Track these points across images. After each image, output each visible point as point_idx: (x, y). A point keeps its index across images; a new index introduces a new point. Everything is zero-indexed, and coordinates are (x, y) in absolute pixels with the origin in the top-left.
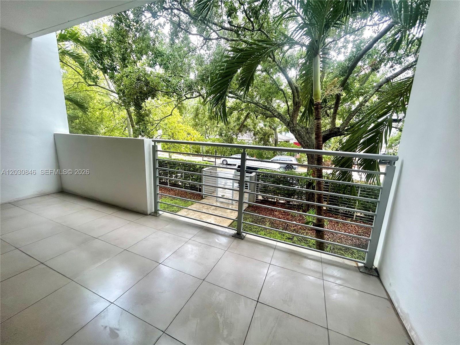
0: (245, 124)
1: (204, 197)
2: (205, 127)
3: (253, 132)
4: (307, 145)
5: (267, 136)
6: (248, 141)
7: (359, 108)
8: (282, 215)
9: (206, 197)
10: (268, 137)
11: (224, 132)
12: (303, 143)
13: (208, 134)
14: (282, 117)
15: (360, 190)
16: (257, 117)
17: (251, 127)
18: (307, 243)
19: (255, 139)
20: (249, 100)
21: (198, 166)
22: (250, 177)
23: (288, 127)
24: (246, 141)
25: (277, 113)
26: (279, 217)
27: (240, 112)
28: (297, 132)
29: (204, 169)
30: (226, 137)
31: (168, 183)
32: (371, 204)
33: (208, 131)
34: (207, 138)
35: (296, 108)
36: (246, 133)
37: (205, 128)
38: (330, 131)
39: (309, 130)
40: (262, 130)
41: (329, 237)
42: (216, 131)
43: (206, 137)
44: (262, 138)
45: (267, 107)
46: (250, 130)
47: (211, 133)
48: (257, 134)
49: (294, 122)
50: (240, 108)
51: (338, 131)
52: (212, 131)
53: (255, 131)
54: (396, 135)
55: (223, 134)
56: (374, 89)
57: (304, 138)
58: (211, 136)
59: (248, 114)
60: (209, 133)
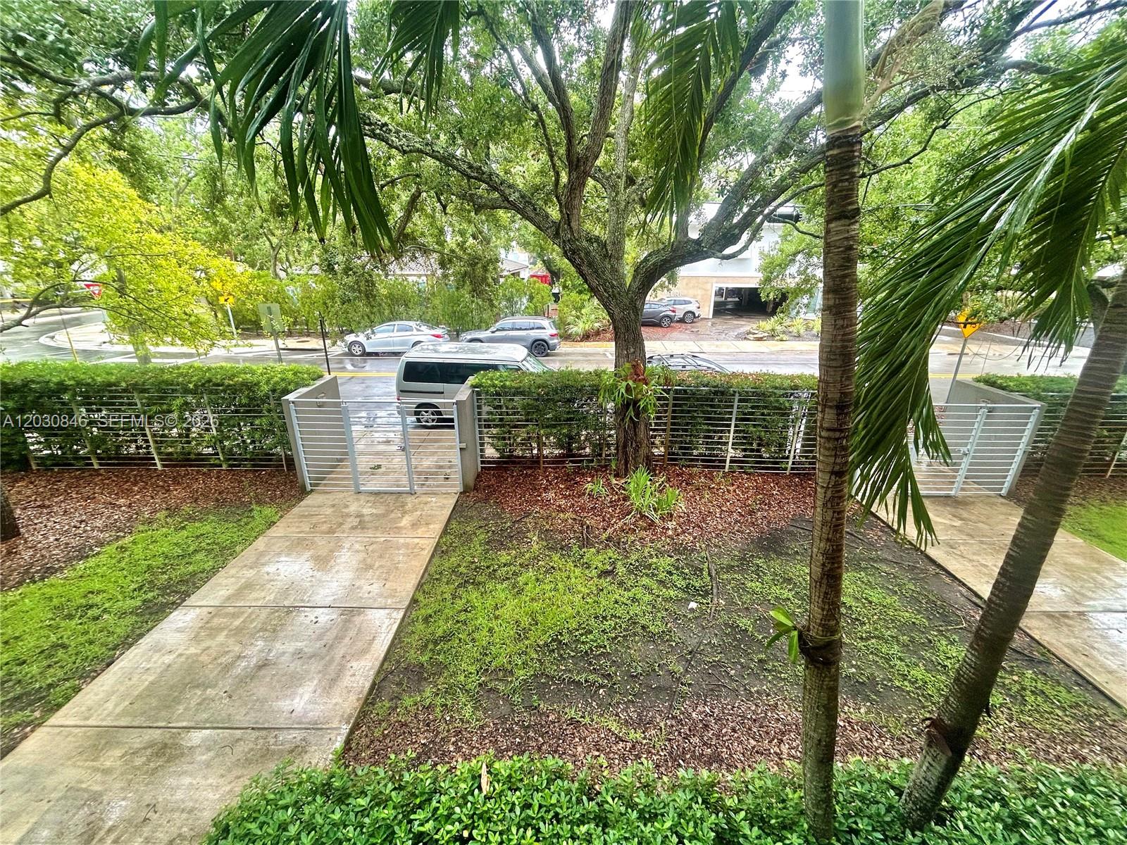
0: (408, 230)
1: (309, 488)
2: (269, 239)
3: (435, 255)
4: (614, 296)
5: (479, 265)
6: (415, 279)
7: (749, 182)
8: (565, 497)
9: (317, 485)
10: (485, 269)
11: (340, 258)
12: (601, 289)
13: (282, 263)
14: (535, 209)
15: (737, 398)
16: (444, 207)
17: (429, 241)
18: (653, 575)
19: (445, 276)
20: (418, 145)
21: (265, 388)
22: (457, 403)
23: (557, 241)
24: (410, 279)
25: (517, 194)
26: (560, 506)
27: (386, 188)
28: (582, 255)
29: (291, 397)
30: (348, 276)
31: (153, 459)
32: (760, 429)
33: (282, 254)
34: (282, 274)
35: (578, 178)
36: (413, 258)
37: (267, 243)
38: (673, 251)
39: (609, 248)
40: (464, 250)
41: (695, 538)
42: (309, 254)
43: (277, 275)
44: (466, 272)
45: (484, 173)
46: (425, 251)
47: (291, 258)
48: (450, 261)
49: (572, 224)
50: (385, 176)
51: (698, 251)
52: (296, 254)
53: (442, 254)
54: (775, 252)
55: (336, 267)
56: (784, 125)
57: (603, 272)
58: (294, 268)
59: (414, 198)
60: (288, 260)
